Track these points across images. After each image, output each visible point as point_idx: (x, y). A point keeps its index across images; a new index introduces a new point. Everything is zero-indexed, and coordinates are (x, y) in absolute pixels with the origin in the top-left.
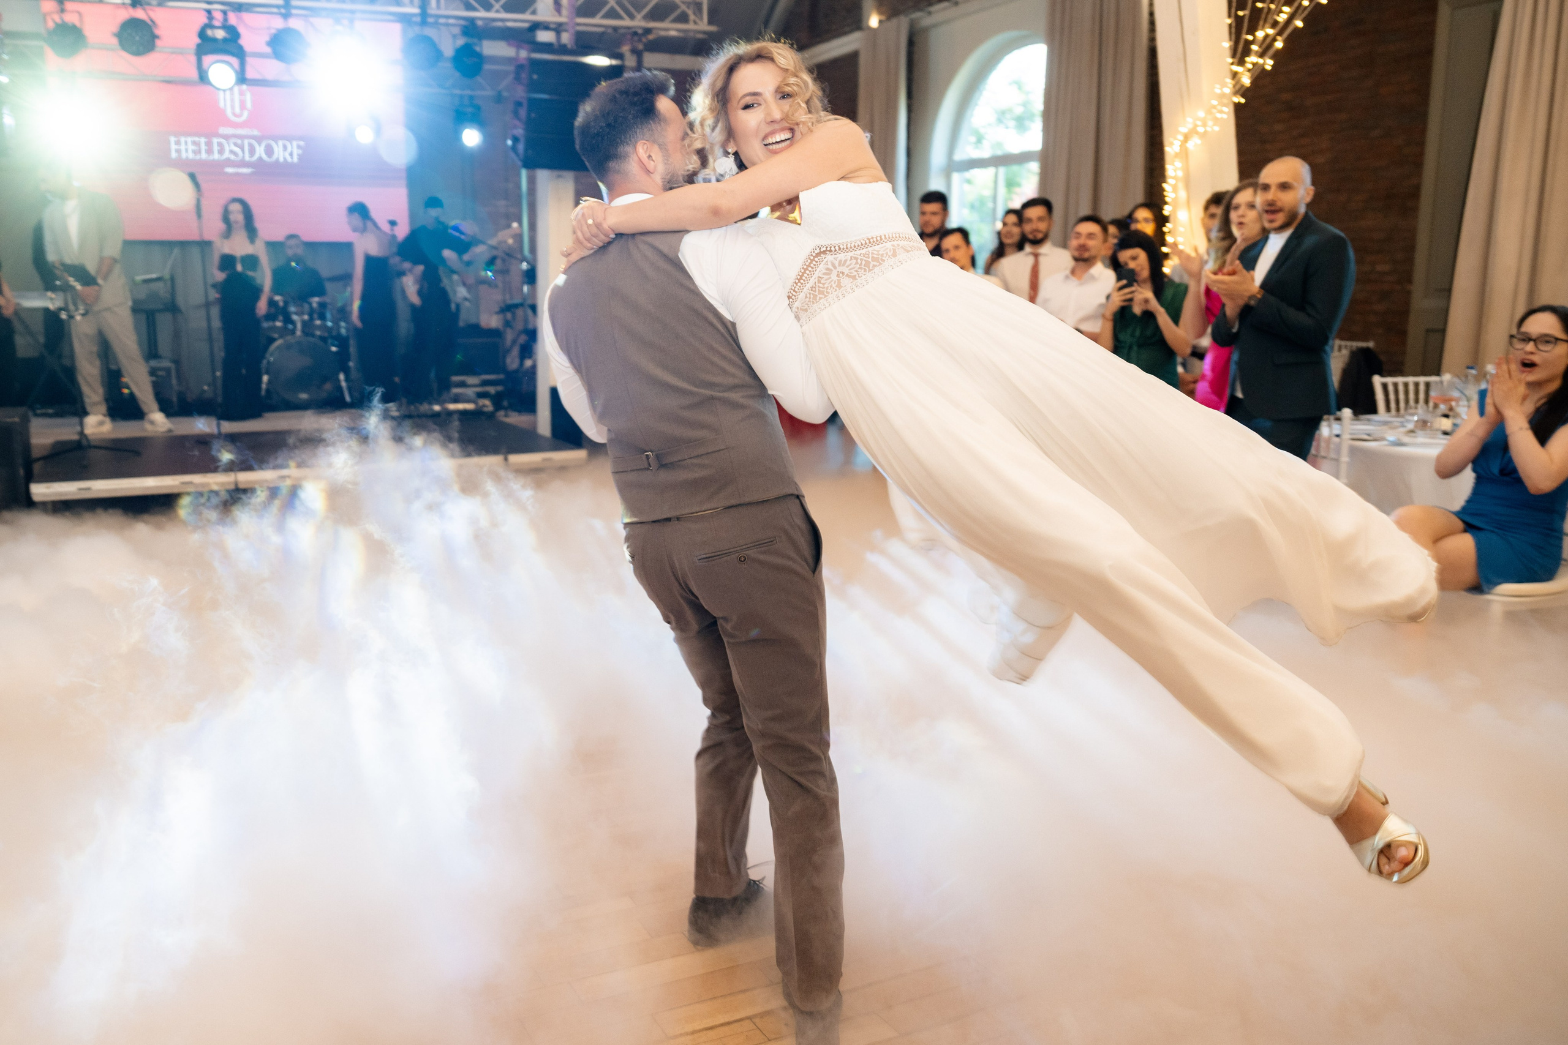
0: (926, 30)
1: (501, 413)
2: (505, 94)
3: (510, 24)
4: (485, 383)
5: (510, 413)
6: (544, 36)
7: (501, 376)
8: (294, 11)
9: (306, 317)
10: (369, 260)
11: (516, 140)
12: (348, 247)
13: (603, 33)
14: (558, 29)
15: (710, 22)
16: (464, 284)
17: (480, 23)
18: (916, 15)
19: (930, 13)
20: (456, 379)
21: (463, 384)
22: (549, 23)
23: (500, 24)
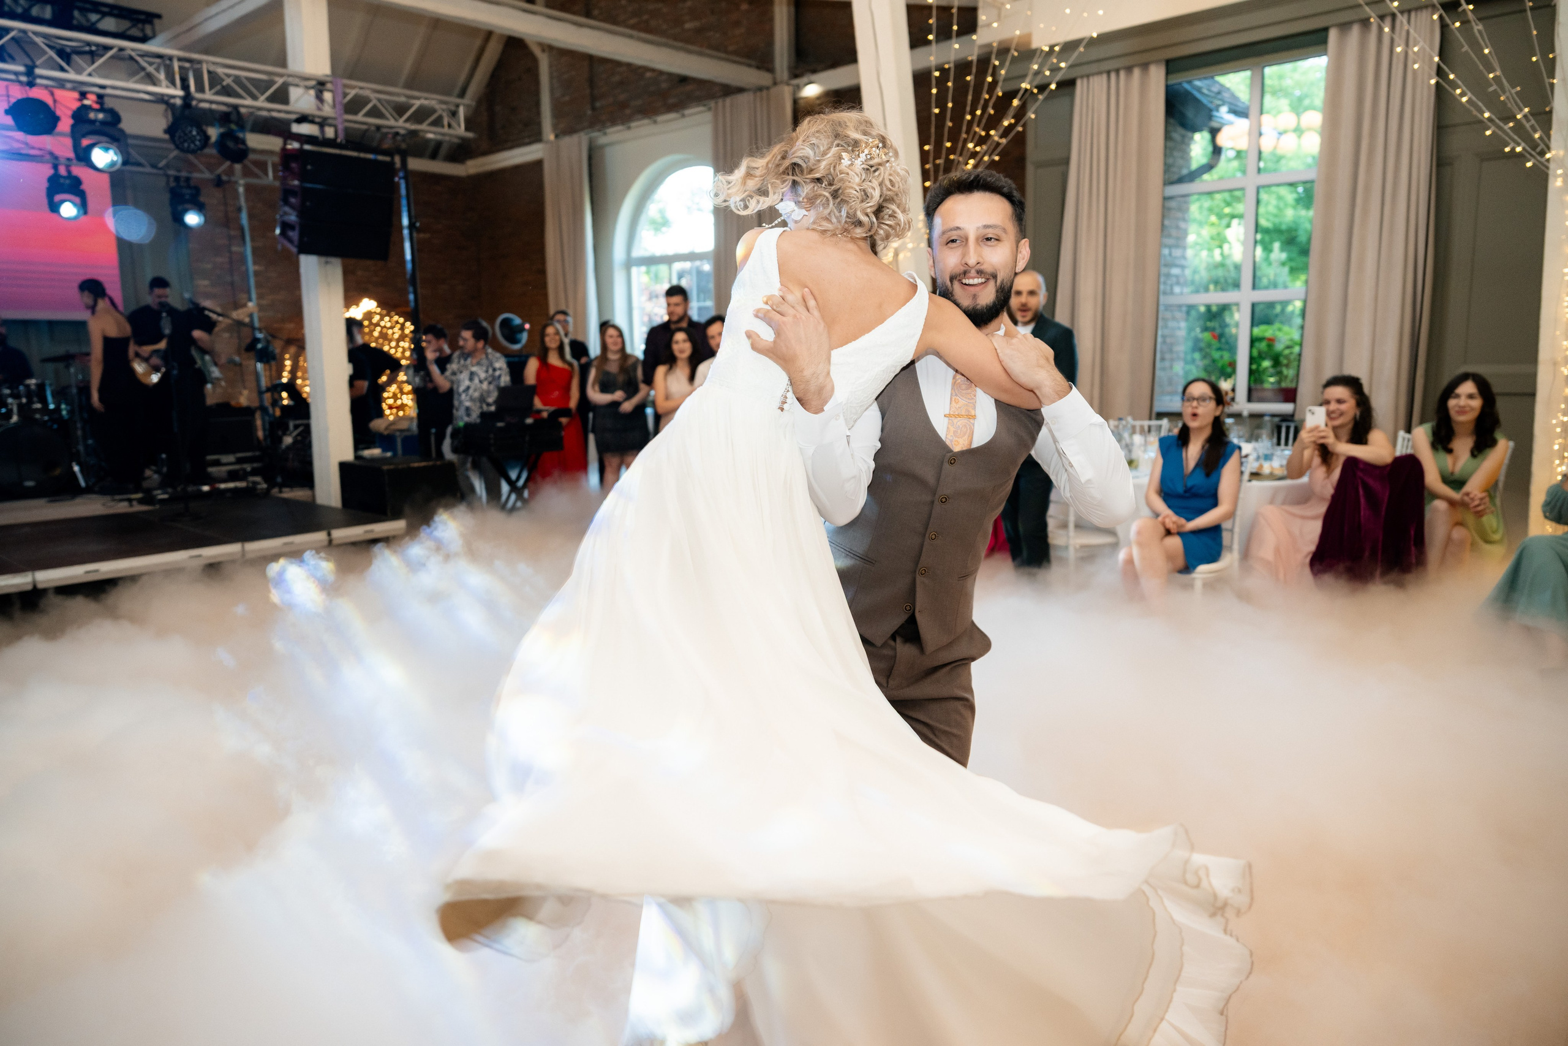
0: (602, 147)
1: (275, 491)
2: (224, 178)
3: (275, 114)
4: (239, 461)
5: (285, 490)
6: (305, 129)
7: (257, 453)
8: (39, 81)
9: (24, 400)
10: (108, 341)
11: (286, 227)
12: (80, 327)
13: (366, 131)
14: (323, 123)
15: (467, 129)
16: (216, 364)
17: (243, 110)
18: (595, 134)
19: (605, 134)
20: (210, 458)
21: (217, 463)
22: (314, 116)
23: (264, 113)
